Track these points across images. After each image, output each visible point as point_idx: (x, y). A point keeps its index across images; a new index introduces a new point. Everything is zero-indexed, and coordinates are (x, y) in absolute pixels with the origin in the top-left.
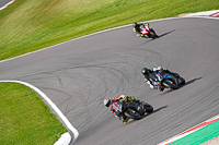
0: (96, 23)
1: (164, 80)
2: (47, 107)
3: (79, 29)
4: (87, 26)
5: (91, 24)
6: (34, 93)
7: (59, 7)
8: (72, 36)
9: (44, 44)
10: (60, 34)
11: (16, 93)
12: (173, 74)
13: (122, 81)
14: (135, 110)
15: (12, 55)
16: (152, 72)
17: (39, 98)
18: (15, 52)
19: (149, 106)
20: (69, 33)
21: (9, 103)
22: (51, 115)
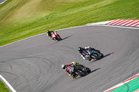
0: (33, 30)
1: (92, 54)
2: (2, 84)
3: (23, 34)
4: (27, 32)
5: (30, 31)
7: (10, 20)
8: (18, 38)
10: (11, 37)
13: (50, 66)
20: (17, 36)
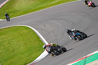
1: (76, 36)
2: (38, 37)
3: (53, 3)
6: (33, 31)
8: (50, 6)
9: (38, 9)
10: (45, 5)
11: (25, 31)
12: (81, 33)
14: (57, 51)
15: (24, 14)
16: (71, 31)
17: (35, 33)
18: (25, 13)
19: (65, 48)
20: (49, 4)
21: (22, 35)
22: (41, 41)
